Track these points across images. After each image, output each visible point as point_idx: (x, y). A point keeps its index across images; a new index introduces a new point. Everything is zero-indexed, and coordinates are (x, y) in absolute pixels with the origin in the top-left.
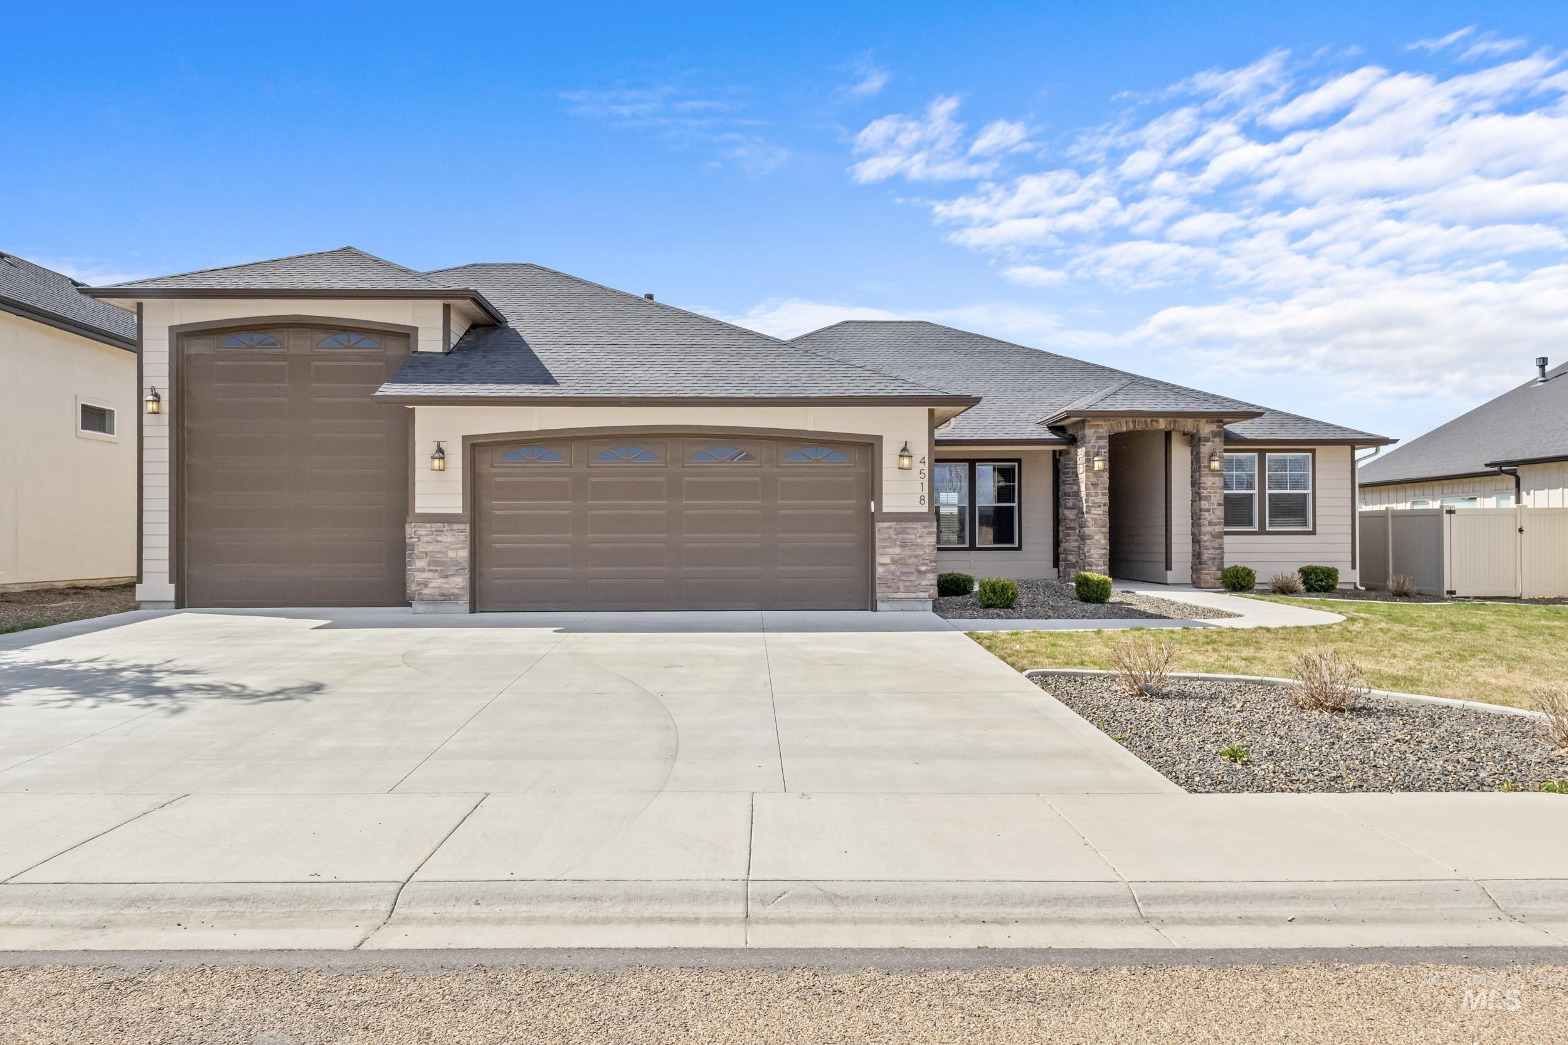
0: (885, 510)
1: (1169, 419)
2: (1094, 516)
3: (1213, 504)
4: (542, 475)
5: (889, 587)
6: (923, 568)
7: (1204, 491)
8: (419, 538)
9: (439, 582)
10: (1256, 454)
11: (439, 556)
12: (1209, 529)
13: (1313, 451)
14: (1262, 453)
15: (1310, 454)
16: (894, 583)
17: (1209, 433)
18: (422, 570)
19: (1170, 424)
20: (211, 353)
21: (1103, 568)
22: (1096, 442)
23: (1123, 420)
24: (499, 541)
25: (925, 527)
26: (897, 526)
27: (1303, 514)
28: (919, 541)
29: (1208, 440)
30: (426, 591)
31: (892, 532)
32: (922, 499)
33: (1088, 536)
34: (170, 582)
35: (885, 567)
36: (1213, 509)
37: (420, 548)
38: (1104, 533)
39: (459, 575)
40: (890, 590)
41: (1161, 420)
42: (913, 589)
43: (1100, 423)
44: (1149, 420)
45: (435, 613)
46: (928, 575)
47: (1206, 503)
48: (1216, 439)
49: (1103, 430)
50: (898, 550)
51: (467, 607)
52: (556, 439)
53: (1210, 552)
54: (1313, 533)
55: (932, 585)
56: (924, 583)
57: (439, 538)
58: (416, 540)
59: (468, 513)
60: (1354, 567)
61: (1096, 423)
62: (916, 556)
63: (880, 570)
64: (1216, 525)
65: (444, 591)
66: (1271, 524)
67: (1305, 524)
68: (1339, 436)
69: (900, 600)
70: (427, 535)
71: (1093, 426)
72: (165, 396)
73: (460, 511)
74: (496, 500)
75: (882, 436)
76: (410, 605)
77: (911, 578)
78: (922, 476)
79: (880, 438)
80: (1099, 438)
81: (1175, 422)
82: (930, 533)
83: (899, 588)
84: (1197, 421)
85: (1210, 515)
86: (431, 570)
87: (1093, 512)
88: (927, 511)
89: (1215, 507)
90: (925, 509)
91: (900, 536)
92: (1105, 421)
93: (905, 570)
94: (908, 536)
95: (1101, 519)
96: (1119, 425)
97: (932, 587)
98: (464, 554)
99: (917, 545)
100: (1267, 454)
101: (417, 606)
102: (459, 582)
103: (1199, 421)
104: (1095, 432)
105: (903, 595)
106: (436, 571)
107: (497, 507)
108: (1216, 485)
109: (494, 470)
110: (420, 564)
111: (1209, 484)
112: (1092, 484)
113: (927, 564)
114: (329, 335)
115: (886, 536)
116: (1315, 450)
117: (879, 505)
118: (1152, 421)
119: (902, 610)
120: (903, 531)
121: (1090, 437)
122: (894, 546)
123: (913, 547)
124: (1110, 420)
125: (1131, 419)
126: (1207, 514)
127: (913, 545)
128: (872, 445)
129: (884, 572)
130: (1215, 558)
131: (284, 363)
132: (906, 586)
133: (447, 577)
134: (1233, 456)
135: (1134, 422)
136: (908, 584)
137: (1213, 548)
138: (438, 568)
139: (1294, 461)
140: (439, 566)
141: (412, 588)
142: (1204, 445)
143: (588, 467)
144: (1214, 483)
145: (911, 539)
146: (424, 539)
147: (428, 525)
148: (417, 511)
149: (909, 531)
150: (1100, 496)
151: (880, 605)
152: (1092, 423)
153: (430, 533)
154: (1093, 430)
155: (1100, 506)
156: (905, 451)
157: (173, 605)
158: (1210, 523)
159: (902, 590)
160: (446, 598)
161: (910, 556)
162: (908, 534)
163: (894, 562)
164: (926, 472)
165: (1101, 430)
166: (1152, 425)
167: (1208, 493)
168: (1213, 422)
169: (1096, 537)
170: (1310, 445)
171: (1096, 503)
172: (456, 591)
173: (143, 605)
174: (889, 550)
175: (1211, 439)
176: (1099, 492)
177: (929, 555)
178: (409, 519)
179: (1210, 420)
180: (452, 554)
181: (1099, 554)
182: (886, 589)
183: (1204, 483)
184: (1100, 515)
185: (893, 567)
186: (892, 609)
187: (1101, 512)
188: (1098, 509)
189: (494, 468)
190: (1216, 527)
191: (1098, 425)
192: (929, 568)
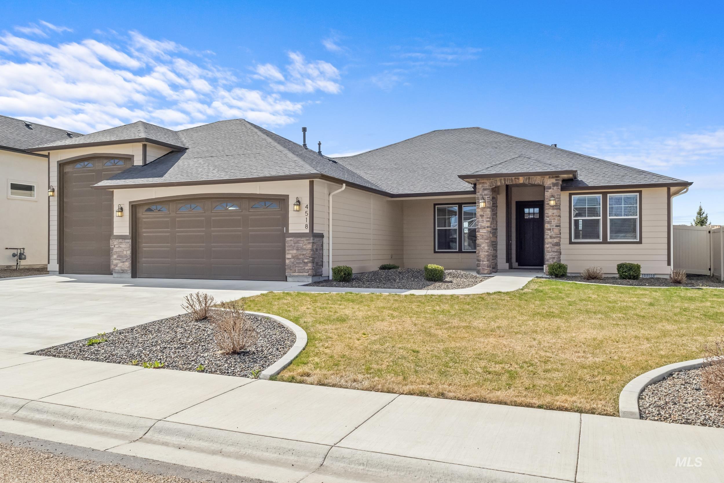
0: (290, 232)
1: (525, 177)
2: (481, 234)
3: (553, 226)
4: (158, 218)
5: (291, 270)
6: (306, 261)
7: (547, 218)
8: (115, 246)
9: (120, 265)
10: (601, 195)
11: (121, 253)
12: (550, 240)
13: (640, 192)
14: (605, 194)
15: (638, 194)
16: (293, 268)
17: (550, 184)
18: (116, 259)
19: (526, 180)
20: (72, 171)
21: (486, 263)
22: (482, 192)
23: (498, 179)
24: (145, 247)
25: (307, 240)
26: (295, 240)
27: (634, 231)
28: (304, 247)
29: (550, 188)
30: (117, 268)
31: (292, 242)
32: (306, 226)
33: (478, 244)
34: (57, 264)
35: (290, 260)
36: (552, 229)
37: (115, 250)
38: (487, 243)
39: (127, 262)
40: (292, 271)
41: (521, 178)
42: (301, 271)
43: (485, 181)
44: (513, 178)
45: (120, 278)
46: (308, 264)
47: (549, 225)
48: (555, 188)
49: (487, 185)
50: (295, 251)
51: (130, 275)
52: (163, 202)
53: (551, 254)
54: (640, 242)
55: (310, 269)
56: (306, 268)
57: (121, 246)
58: (113, 246)
59: (131, 235)
60: (669, 264)
61: (483, 181)
62: (303, 255)
63: (287, 261)
64: (554, 238)
65: (123, 269)
66: (611, 238)
67: (636, 238)
68: (661, 181)
69: (297, 276)
70: (117, 244)
71: (481, 183)
72: (56, 190)
73: (128, 234)
74: (144, 229)
75: (289, 195)
76: (112, 274)
77: (301, 266)
78: (307, 214)
79: (287, 196)
80: (484, 190)
81: (529, 178)
82: (309, 243)
83: (295, 270)
84: (542, 177)
85: (551, 232)
86: (118, 259)
87: (481, 231)
88: (308, 232)
89: (554, 227)
90: (307, 231)
91: (296, 244)
92: (487, 180)
93: (298, 261)
94: (299, 244)
95: (486, 235)
96: (496, 182)
97: (310, 270)
98: (129, 253)
99: (303, 249)
100: (608, 195)
101: (115, 275)
102: (127, 265)
103: (544, 177)
104: (482, 186)
105: (296, 274)
106: (120, 260)
107: (144, 232)
108: (554, 215)
109: (143, 216)
110: (115, 257)
111: (550, 214)
112: (480, 216)
113: (308, 259)
114: (108, 161)
115: (290, 244)
116: (641, 191)
117: (287, 229)
118: (515, 178)
119: (298, 281)
120: (297, 242)
121: (479, 189)
122: (293, 249)
123: (302, 250)
124: (491, 179)
125: (503, 178)
126: (548, 231)
127: (302, 249)
128: (284, 200)
129: (289, 262)
130: (554, 258)
131: (94, 173)
132: (298, 270)
133: (124, 262)
134: (585, 197)
135: (505, 180)
136: (299, 268)
137: (553, 252)
138: (120, 258)
139: (627, 199)
140: (120, 257)
141: (112, 267)
142: (547, 191)
143: (176, 214)
144: (554, 214)
145: (301, 246)
146: (116, 246)
147: (117, 240)
148: (115, 234)
149: (300, 242)
150: (485, 222)
151: (288, 279)
152: (480, 181)
153: (118, 243)
154: (481, 185)
155: (485, 228)
156: (299, 203)
157: (58, 272)
158: (551, 237)
159: (297, 271)
160: (123, 272)
161: (300, 255)
162: (299, 243)
163: (293, 257)
164: (308, 212)
165: (485, 185)
166: (515, 181)
167: (550, 219)
168: (553, 177)
169: (483, 246)
170: (638, 188)
171: (483, 226)
172: (126, 268)
173: (50, 272)
174: (291, 252)
175: (552, 188)
176: (484, 220)
177: (309, 254)
178: (111, 238)
179: (551, 176)
180: (125, 253)
181: (484, 255)
182: (289, 271)
183: (547, 214)
184: (485, 233)
185: (292, 260)
186: (294, 281)
187: (485, 231)
188: (484, 229)
189: (143, 215)
190: (555, 239)
191: (484, 182)
192: (309, 260)
